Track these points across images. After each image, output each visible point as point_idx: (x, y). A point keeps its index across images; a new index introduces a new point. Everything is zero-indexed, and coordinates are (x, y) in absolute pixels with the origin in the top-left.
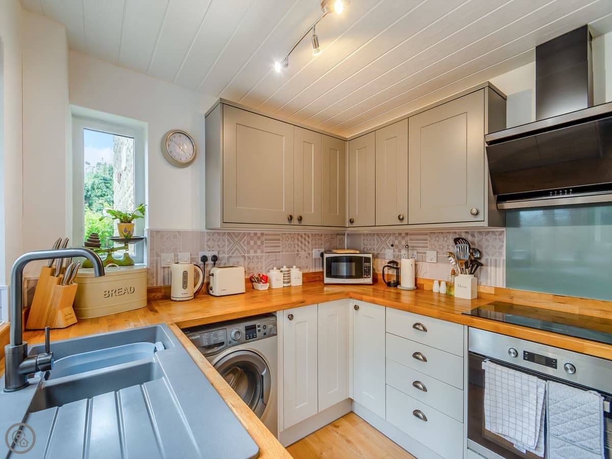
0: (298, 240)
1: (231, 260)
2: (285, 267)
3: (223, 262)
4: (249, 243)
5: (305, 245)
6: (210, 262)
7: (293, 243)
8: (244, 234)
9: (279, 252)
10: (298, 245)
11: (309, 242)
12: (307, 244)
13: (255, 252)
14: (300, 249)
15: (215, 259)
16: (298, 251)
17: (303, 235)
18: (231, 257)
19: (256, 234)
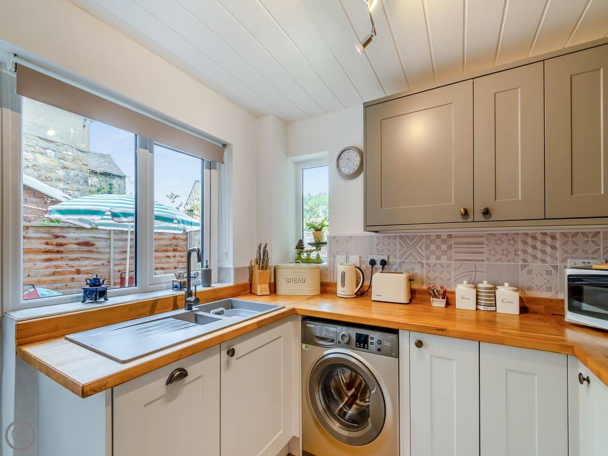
0: (525, 243)
1: (403, 265)
2: (485, 282)
3: (395, 267)
4: (428, 247)
5: (544, 252)
6: (378, 266)
7: (511, 249)
8: (422, 237)
9: (483, 261)
10: (525, 252)
11: (554, 247)
12: (549, 250)
13: (438, 258)
14: (530, 259)
15: (384, 263)
16: (525, 261)
17: (539, 237)
18: (403, 262)
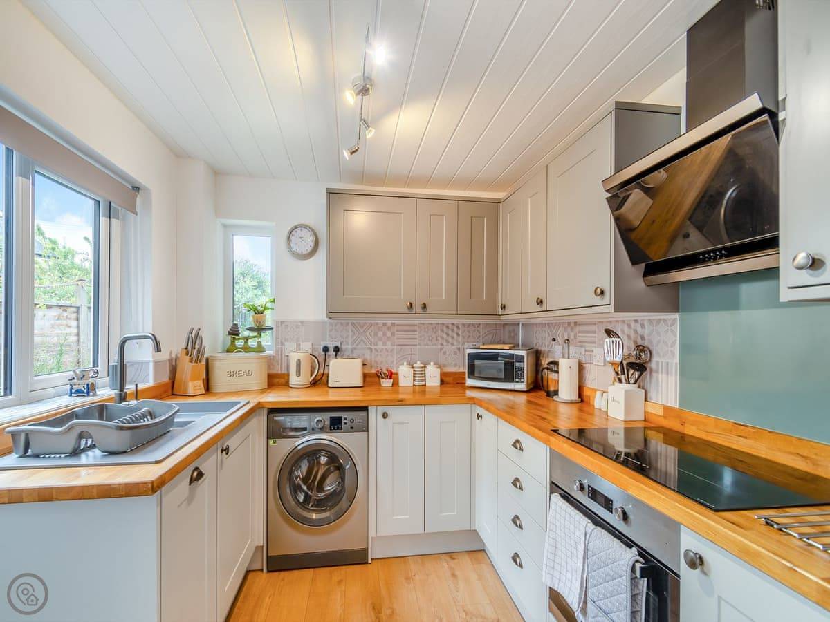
0: (442, 331)
1: (355, 351)
2: (419, 362)
3: (347, 353)
4: (376, 334)
5: (453, 337)
6: (332, 352)
7: (434, 336)
8: (371, 325)
9: (416, 345)
10: (442, 337)
11: (458, 334)
12: (455, 336)
13: (384, 344)
14: (445, 343)
15: (337, 350)
16: (442, 345)
17: (450, 326)
18: (355, 348)
19: (384, 324)
